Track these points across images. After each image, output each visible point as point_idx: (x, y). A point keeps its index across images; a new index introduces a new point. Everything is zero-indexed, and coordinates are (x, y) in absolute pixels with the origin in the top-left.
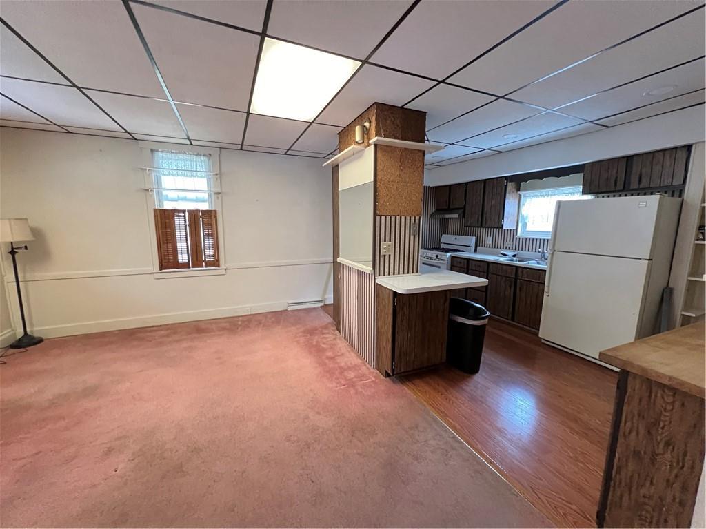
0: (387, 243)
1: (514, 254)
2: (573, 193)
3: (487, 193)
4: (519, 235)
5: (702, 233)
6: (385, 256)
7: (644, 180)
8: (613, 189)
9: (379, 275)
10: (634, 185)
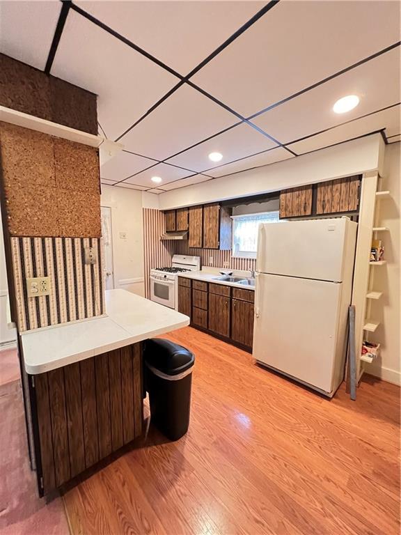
0: (41, 278)
1: (230, 272)
2: (272, 218)
3: (205, 217)
4: (233, 256)
5: (374, 255)
6: (37, 299)
7: (327, 206)
8: (303, 214)
9: (28, 328)
10: (319, 211)
